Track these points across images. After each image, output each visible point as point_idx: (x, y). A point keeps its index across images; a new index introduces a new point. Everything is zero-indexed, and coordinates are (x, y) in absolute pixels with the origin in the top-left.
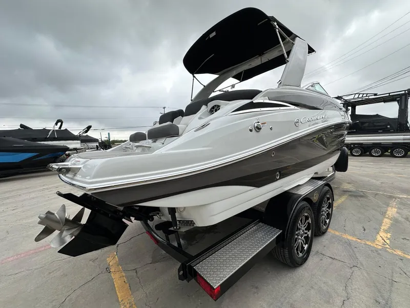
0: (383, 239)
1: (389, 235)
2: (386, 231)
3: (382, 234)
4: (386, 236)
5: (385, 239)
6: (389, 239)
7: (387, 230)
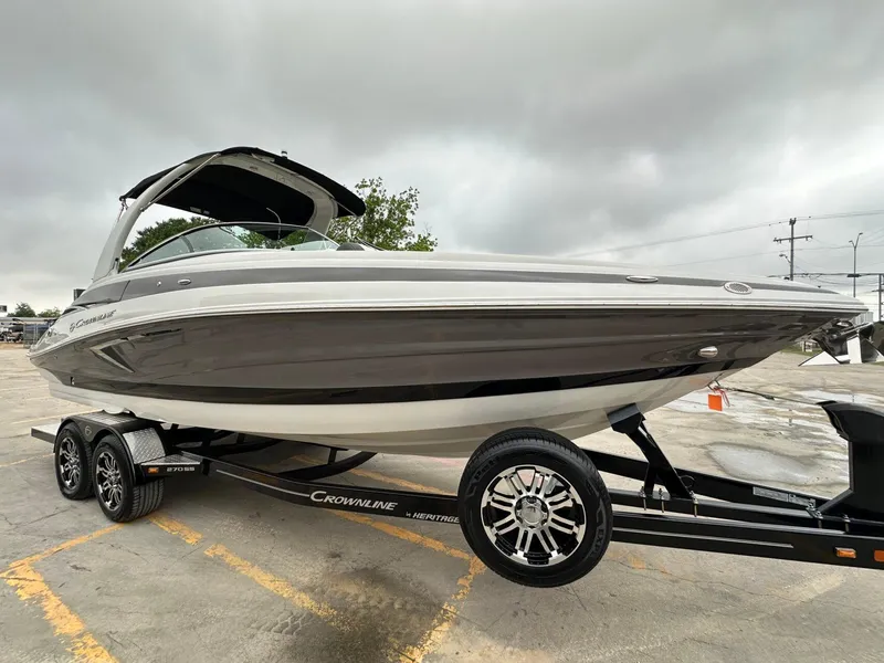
0: (25, 579)
1: (24, 595)
2: (37, 599)
3: (38, 586)
4: (26, 589)
5: (22, 582)
6: (15, 588)
7: (39, 601)
